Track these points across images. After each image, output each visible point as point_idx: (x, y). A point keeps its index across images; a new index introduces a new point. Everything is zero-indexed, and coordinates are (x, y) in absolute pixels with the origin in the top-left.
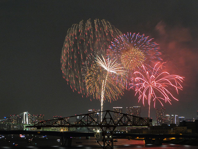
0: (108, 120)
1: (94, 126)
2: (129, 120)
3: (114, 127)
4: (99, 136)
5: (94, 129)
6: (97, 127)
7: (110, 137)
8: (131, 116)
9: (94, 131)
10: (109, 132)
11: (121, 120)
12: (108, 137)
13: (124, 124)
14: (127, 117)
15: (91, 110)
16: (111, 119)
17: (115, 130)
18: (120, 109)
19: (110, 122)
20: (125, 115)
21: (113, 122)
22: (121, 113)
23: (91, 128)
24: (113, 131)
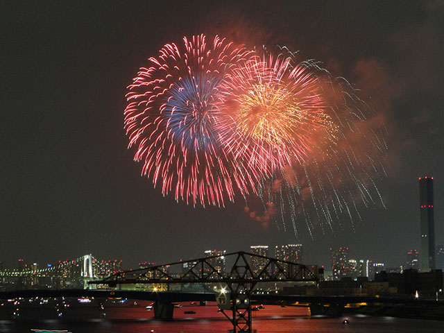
0: (242, 270)
1: (215, 281)
2: (281, 271)
3: (254, 283)
4: (224, 299)
5: (215, 287)
6: (220, 284)
7: (246, 301)
8: (284, 262)
9: (216, 291)
10: (243, 292)
11: (265, 270)
12: (242, 301)
13: (271, 277)
14: (278, 265)
15: (210, 251)
16: (247, 267)
17: (254, 289)
18: (263, 249)
19: (245, 273)
20: (273, 261)
21: (251, 273)
22: (266, 258)
23: (209, 285)
24: (250, 290)
